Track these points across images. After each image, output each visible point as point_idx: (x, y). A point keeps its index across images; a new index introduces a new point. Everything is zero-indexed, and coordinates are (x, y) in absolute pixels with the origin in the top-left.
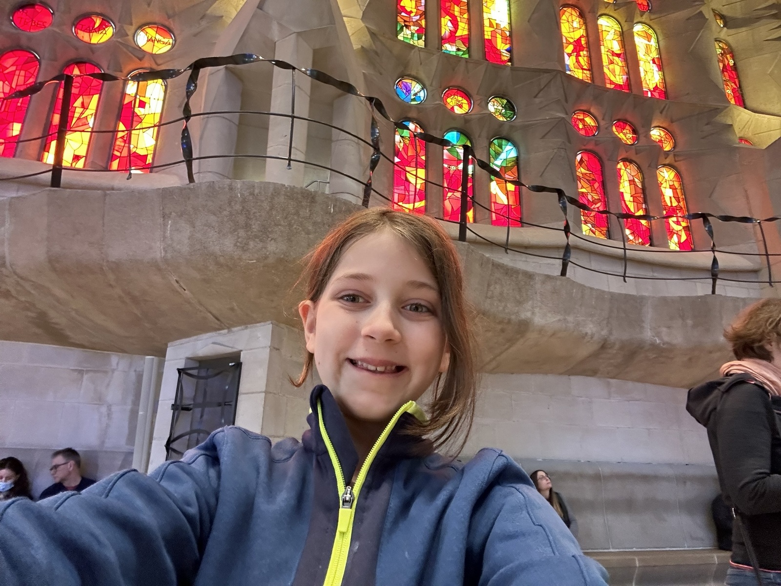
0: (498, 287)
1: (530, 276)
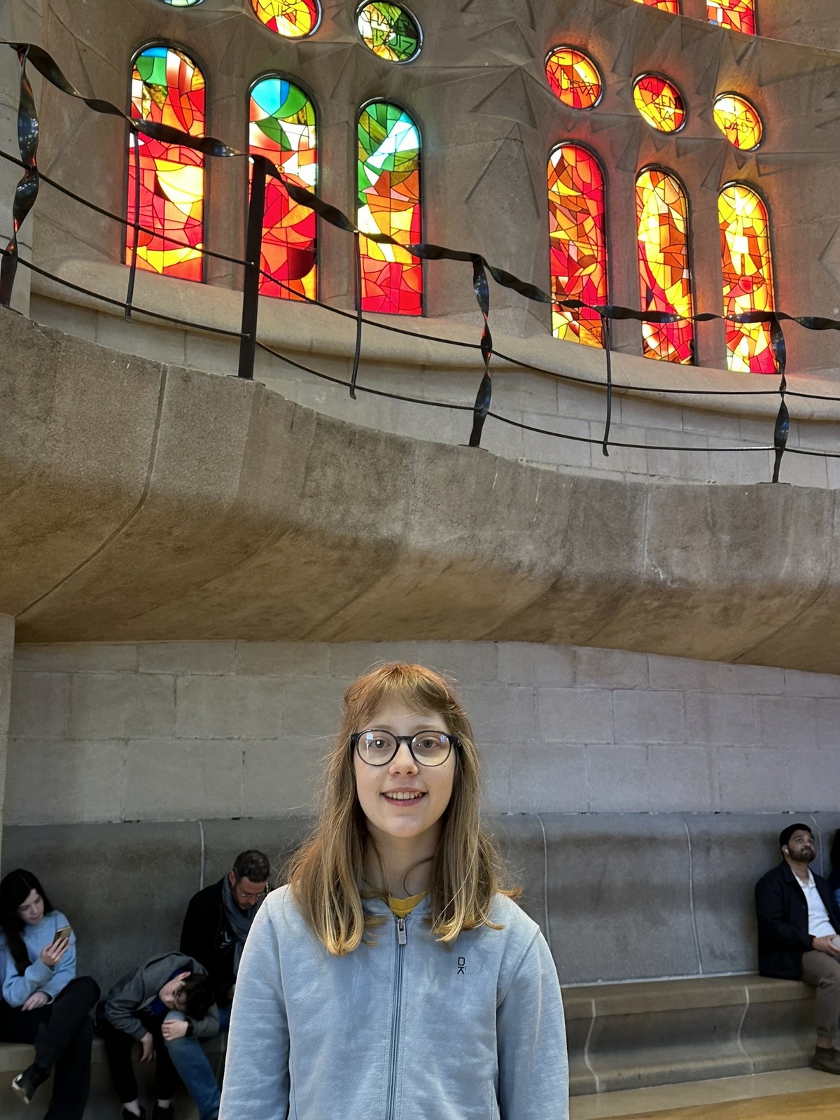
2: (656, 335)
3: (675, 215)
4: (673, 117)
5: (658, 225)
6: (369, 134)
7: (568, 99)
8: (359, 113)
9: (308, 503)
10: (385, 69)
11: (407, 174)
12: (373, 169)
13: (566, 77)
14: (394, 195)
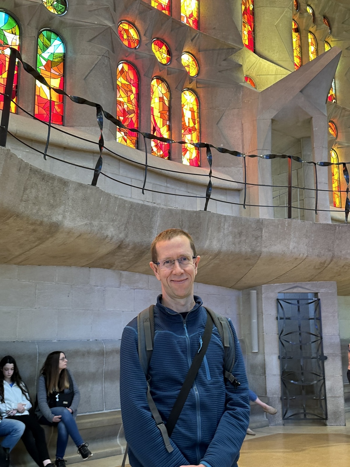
0: (33, 191)
1: (64, 183)
2: (156, 146)
3: (165, 98)
4: (166, 58)
5: (159, 101)
6: (43, 43)
7: (126, 43)
8: (40, 33)
9: (23, 204)
10: (52, 17)
11: (58, 63)
12: (44, 58)
13: (126, 34)
14: (52, 71)
